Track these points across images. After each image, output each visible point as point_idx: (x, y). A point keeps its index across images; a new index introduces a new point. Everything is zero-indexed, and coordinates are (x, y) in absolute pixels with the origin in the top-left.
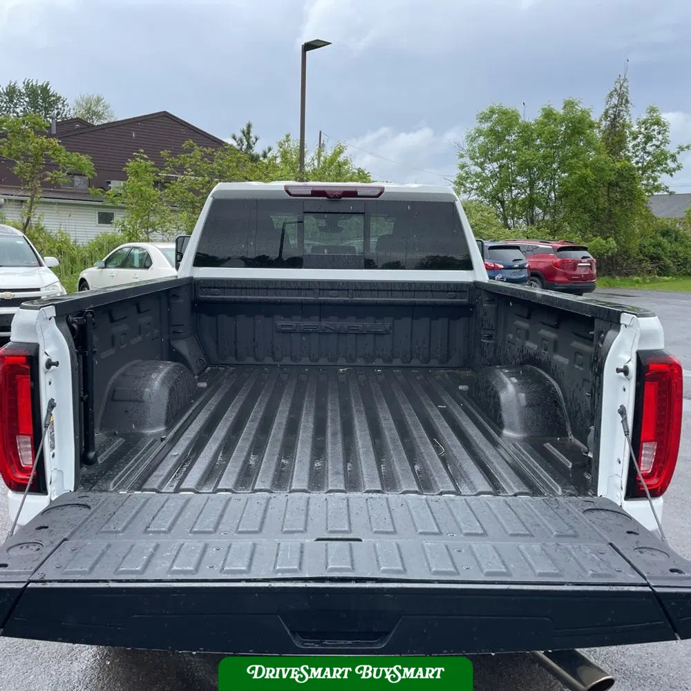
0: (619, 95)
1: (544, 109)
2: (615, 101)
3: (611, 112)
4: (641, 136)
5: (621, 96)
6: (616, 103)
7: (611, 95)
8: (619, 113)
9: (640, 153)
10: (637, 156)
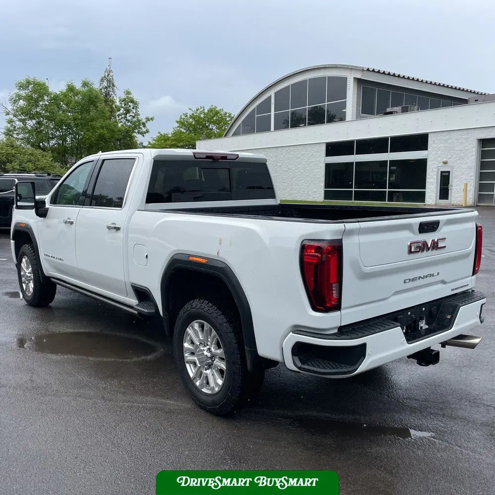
0: (107, 81)
1: (68, 85)
2: (105, 84)
3: (103, 91)
4: (122, 109)
5: (109, 81)
6: (106, 86)
7: (102, 80)
8: (109, 92)
9: (123, 121)
10: (121, 122)
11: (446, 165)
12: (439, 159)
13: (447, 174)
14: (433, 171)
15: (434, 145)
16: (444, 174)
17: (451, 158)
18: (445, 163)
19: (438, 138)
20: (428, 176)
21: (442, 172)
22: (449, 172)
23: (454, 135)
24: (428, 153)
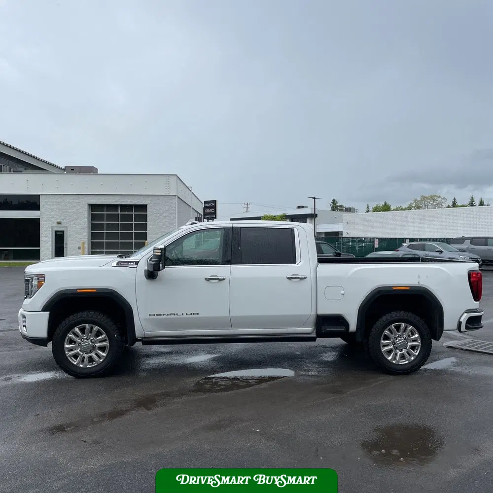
11: (60, 225)
12: (53, 219)
13: (62, 233)
14: (47, 231)
15: (47, 206)
16: (58, 233)
17: (65, 219)
18: (59, 223)
19: (51, 200)
20: (41, 235)
21: (56, 232)
22: (63, 232)
23: (67, 199)
24: (41, 213)
